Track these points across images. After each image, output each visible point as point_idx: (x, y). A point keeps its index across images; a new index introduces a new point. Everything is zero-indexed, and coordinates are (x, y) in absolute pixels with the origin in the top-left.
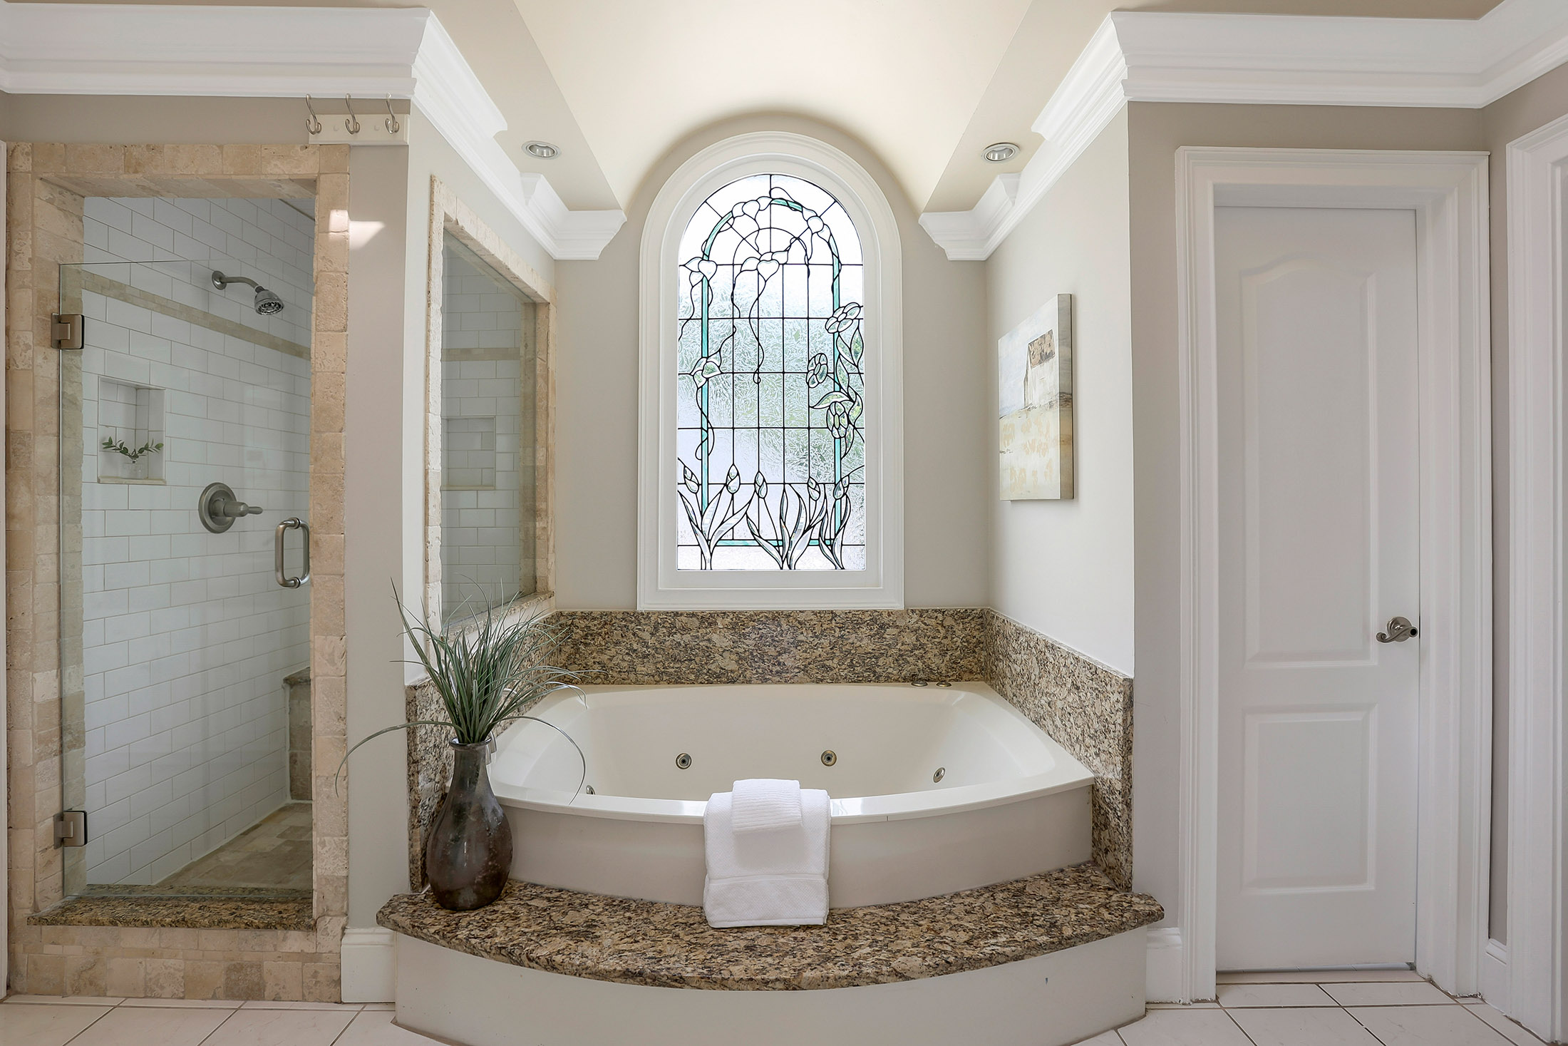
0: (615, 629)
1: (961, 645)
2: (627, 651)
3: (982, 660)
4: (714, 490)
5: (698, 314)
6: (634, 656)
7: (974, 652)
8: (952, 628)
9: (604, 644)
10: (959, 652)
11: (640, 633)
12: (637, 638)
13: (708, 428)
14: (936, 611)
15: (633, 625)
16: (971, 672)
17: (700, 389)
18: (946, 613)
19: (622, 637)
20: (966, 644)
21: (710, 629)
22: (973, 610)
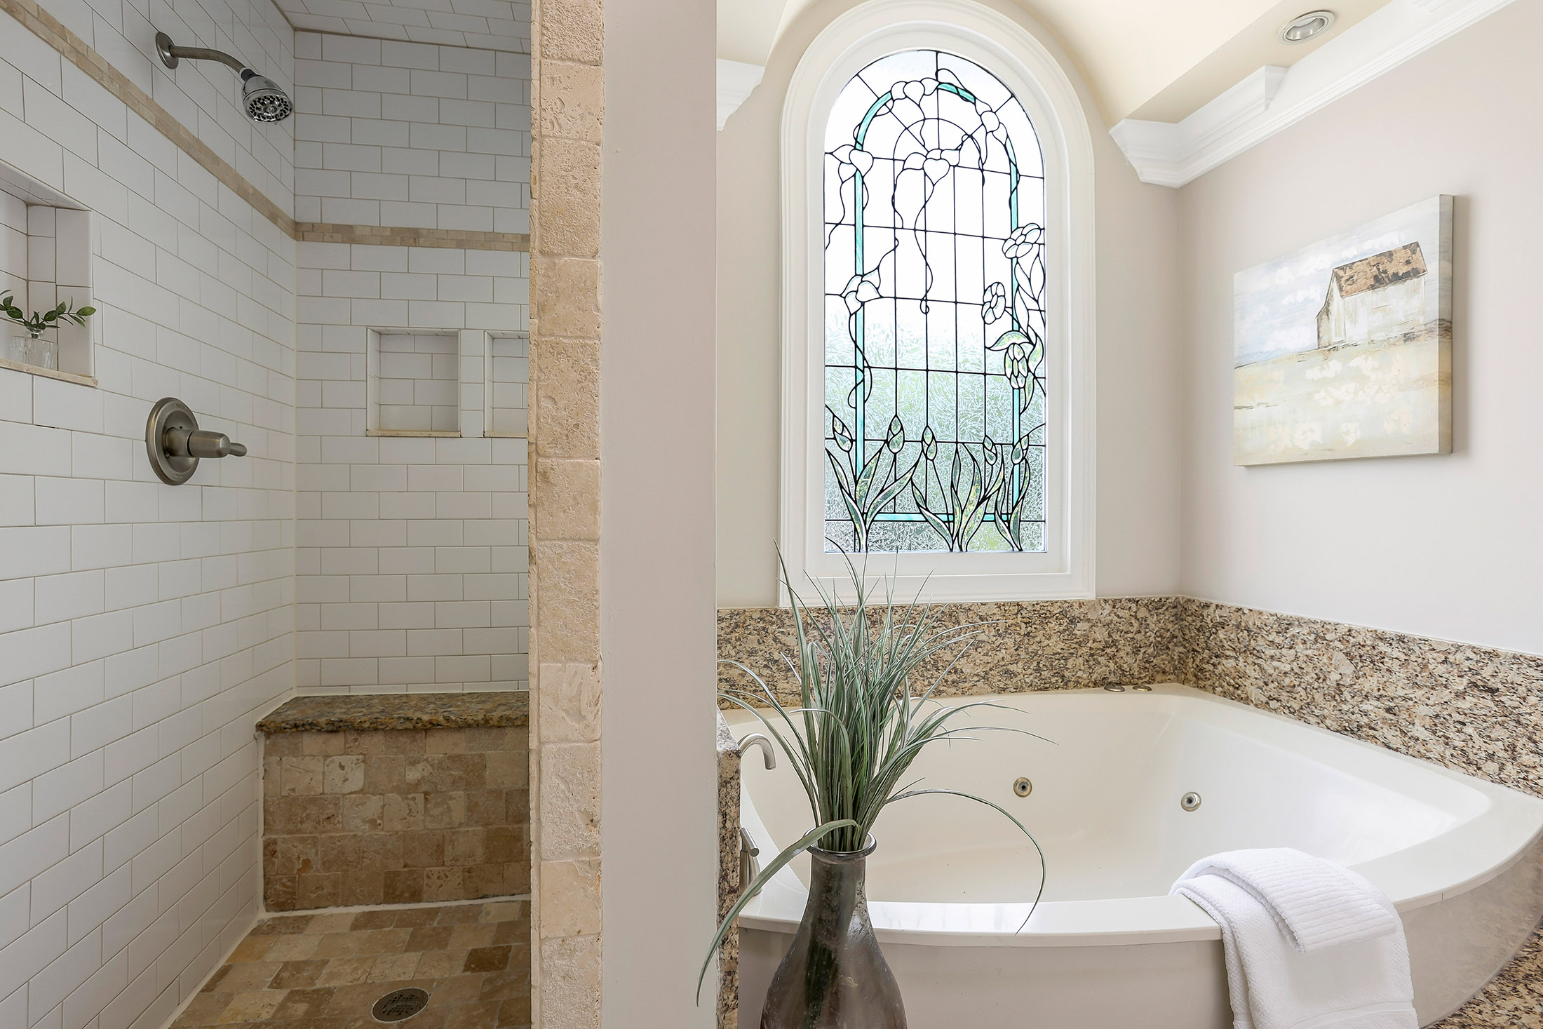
0: (750, 634)
1: (1154, 641)
2: (765, 663)
3: (1175, 657)
4: (872, 448)
5: (849, 219)
6: (774, 668)
7: (1168, 648)
8: (1145, 620)
9: (734, 654)
10: (1152, 649)
11: (783, 638)
12: (779, 645)
13: (864, 367)
14: (1130, 600)
15: (774, 627)
16: (1164, 672)
17: (854, 316)
18: (1140, 602)
19: (760, 643)
20: (1159, 639)
21: (874, 629)
22: (1167, 599)
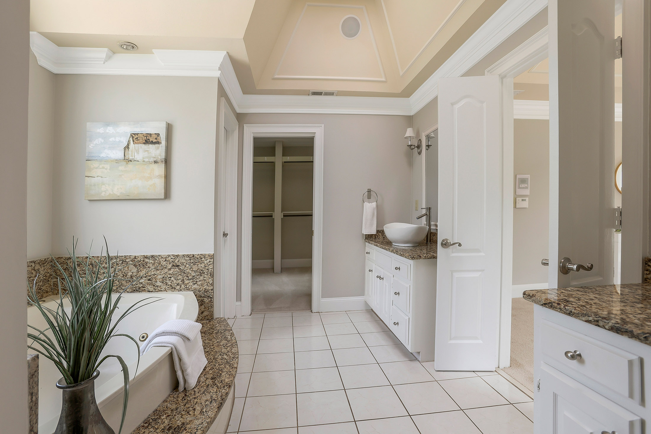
1: (42, 279)
3: (52, 284)
7: (48, 281)
8: (39, 270)
10: (42, 283)
14: (31, 262)
16: (47, 292)
18: (36, 262)
20: (45, 278)
22: (48, 259)
